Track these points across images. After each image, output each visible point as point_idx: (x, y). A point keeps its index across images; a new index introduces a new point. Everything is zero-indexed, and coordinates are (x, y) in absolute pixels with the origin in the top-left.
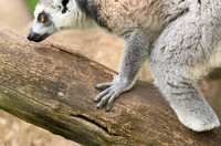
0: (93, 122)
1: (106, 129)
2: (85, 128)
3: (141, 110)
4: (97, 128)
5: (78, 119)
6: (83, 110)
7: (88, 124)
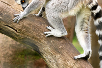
0: (12, 28)
1: (16, 31)
2: (9, 30)
3: (29, 24)
4: (13, 30)
5: (7, 27)
6: (8, 24)
7: (10, 28)
